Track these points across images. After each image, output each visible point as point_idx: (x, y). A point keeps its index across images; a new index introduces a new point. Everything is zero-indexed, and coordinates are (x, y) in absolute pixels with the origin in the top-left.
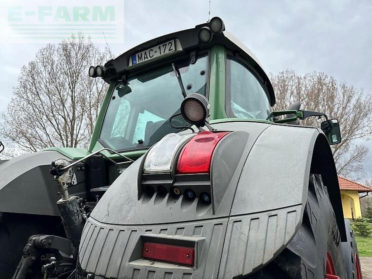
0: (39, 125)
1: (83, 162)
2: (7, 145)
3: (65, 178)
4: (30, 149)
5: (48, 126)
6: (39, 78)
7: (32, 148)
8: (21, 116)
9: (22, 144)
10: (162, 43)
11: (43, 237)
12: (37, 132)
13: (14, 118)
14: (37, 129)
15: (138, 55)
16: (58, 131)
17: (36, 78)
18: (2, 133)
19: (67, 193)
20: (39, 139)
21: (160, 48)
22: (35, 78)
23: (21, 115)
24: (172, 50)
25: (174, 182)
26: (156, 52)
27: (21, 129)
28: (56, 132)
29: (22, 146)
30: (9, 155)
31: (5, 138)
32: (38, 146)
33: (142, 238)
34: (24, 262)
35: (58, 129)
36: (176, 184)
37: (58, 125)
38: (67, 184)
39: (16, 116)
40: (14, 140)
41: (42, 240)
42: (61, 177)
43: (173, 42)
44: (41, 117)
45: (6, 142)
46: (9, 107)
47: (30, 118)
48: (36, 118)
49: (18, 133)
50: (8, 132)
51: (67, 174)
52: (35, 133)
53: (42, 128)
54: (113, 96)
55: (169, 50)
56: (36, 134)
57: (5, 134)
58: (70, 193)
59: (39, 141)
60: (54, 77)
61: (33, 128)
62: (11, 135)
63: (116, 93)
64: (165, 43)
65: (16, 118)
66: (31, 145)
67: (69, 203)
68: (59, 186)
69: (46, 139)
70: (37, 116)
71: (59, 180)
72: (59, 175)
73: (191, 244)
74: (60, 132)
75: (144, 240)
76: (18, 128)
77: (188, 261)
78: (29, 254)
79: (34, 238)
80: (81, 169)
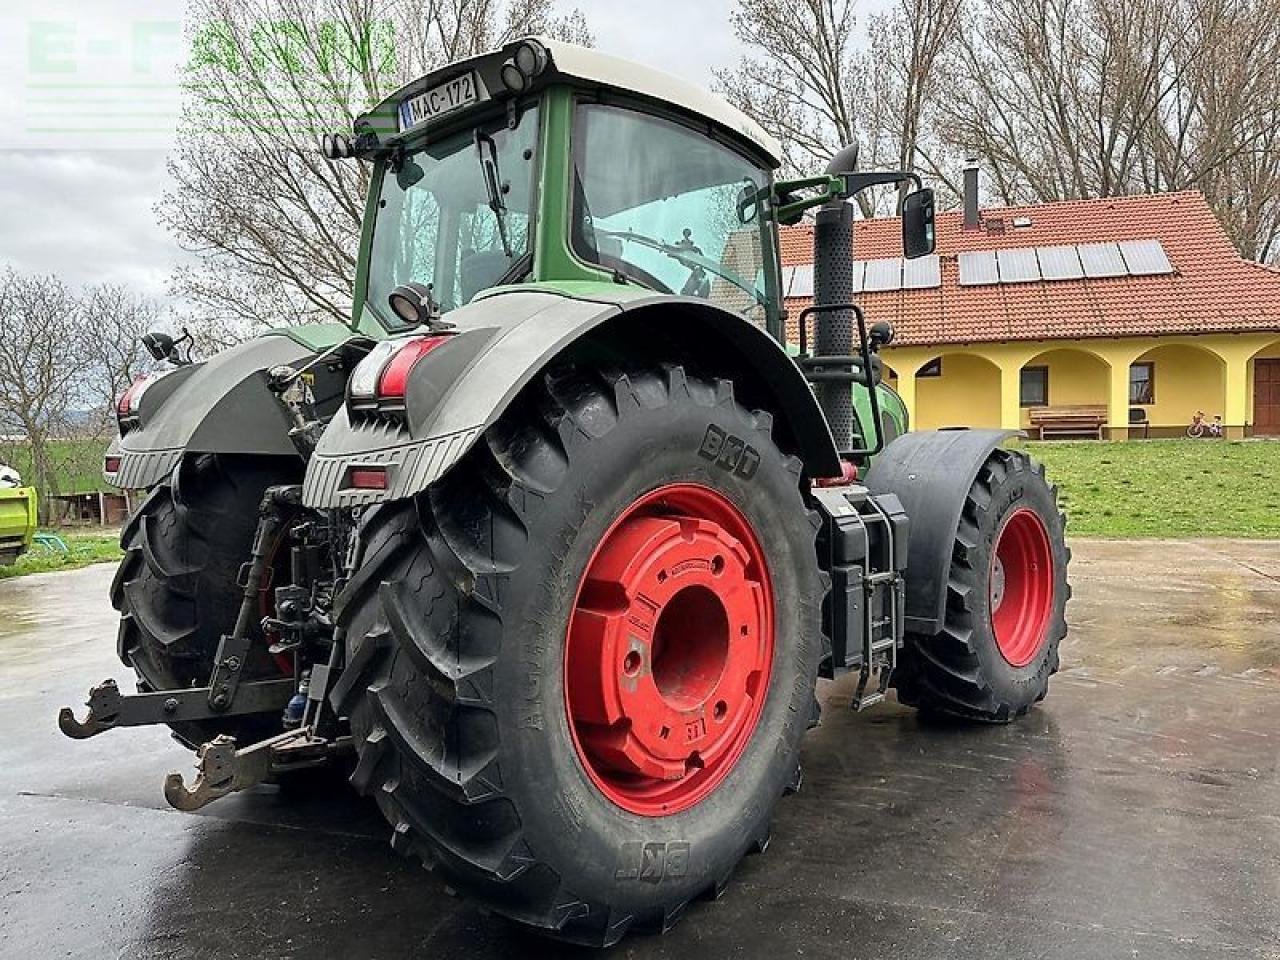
0: (283, 186)
1: (338, 355)
2: (206, 263)
3: (292, 395)
4: (273, 269)
5: (310, 187)
6: (248, 20)
7: (278, 265)
8: (223, 160)
9: (245, 254)
10: (450, 80)
11: (285, 488)
12: (281, 211)
13: (205, 172)
14: (281, 201)
15: (412, 104)
16: (344, 201)
17: (239, 21)
18: (180, 225)
19: (300, 418)
20: (293, 232)
21: (448, 89)
22: (236, 21)
23: (221, 159)
24: (471, 96)
25: (379, 407)
26: (443, 99)
27: (234, 206)
28: (339, 205)
29: (247, 263)
30: (219, 295)
31: (194, 242)
32: (295, 257)
33: (349, 467)
34: (264, 525)
35: (345, 194)
36: (382, 409)
37: (339, 179)
38: (298, 403)
39: (208, 163)
40: (221, 245)
41: (284, 492)
42: (285, 394)
43: (469, 76)
44: (284, 160)
45: (198, 253)
46: (182, 136)
47: (250, 165)
48: (269, 164)
49: (227, 221)
50: (198, 220)
51: (295, 388)
52: (277, 214)
53: (295, 196)
54: (381, 200)
55: (467, 97)
56: (280, 217)
57: (190, 227)
58: (306, 420)
59: (294, 240)
60: (296, 9)
61: (268, 200)
62: (208, 228)
63: (390, 179)
64: (457, 80)
65: (211, 172)
66: (273, 255)
67: (307, 433)
68: (285, 409)
69: (316, 230)
70: (271, 157)
71: (284, 398)
72: (281, 392)
73: (382, 469)
74: (350, 203)
75: (351, 470)
76: (223, 203)
77: (383, 486)
78: (268, 514)
79: (270, 490)
80: (337, 369)
